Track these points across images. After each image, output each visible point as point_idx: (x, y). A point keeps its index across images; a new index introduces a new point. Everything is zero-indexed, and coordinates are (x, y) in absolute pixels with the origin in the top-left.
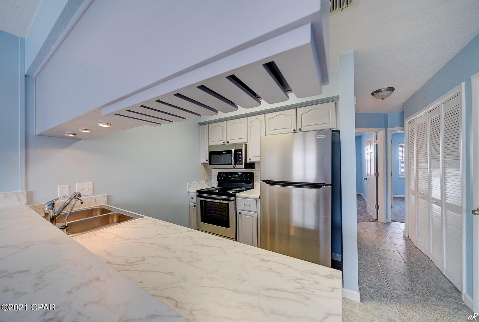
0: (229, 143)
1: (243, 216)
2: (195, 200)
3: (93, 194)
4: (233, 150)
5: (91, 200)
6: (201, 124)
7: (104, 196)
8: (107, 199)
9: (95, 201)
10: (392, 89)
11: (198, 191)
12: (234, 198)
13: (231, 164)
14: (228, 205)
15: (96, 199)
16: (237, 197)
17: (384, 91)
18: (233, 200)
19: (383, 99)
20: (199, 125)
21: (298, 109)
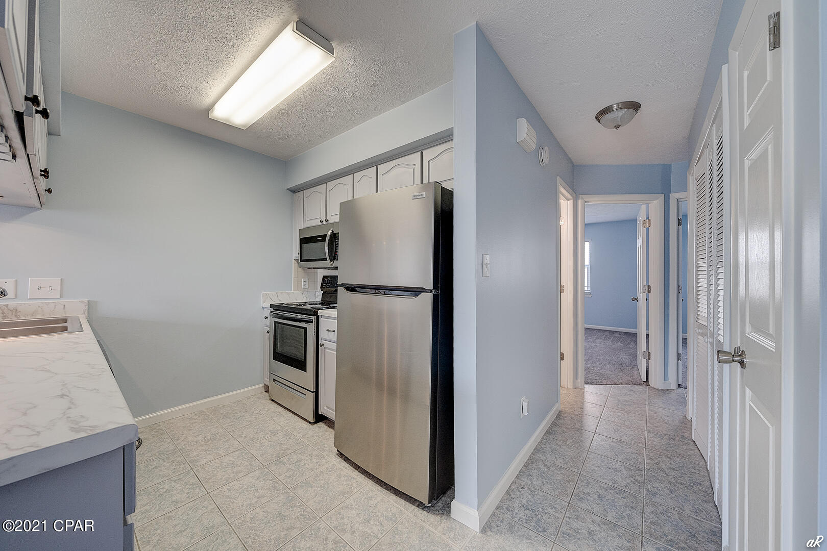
0: (329, 222)
1: (327, 350)
2: (268, 322)
3: (61, 297)
4: (330, 233)
5: (55, 306)
6: (294, 191)
7: (82, 302)
8: (87, 307)
9: (64, 309)
10: (635, 106)
11: (272, 306)
12: (314, 318)
13: (325, 260)
14: (305, 329)
15: (64, 306)
16: (320, 317)
17: (618, 109)
18: (312, 322)
19: (617, 127)
20: (292, 193)
21: (425, 152)
